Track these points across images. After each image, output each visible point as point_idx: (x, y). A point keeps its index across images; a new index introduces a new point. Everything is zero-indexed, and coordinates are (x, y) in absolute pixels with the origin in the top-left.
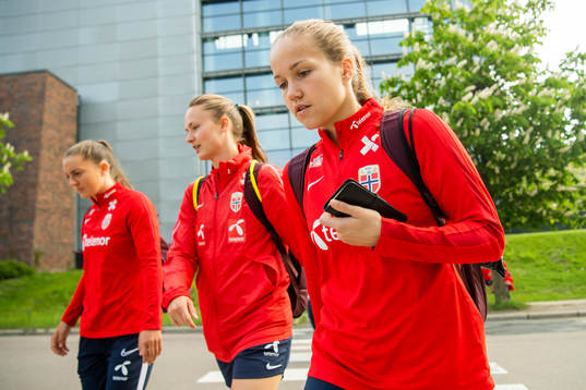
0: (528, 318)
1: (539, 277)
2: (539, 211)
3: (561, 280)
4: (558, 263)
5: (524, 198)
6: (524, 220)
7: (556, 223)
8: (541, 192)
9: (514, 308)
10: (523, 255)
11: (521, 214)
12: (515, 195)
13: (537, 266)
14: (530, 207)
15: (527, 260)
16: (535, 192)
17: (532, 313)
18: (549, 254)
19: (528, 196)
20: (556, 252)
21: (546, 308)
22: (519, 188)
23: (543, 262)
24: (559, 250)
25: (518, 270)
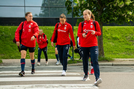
0: (113, 65)
1: (120, 47)
2: (123, 15)
3: (130, 49)
4: (129, 41)
5: (117, 8)
6: (116, 19)
7: (130, 21)
8: (126, 6)
9: (107, 60)
10: (114, 36)
11: (115, 16)
12: (113, 6)
13: (120, 42)
14: (119, 13)
15: (115, 39)
16: (123, 5)
17: (114, 63)
18: (126, 36)
19: (119, 7)
20: (129, 36)
21: (122, 61)
22: (115, 3)
23: (123, 40)
24: (131, 35)
25: (111, 43)
